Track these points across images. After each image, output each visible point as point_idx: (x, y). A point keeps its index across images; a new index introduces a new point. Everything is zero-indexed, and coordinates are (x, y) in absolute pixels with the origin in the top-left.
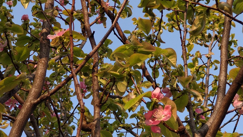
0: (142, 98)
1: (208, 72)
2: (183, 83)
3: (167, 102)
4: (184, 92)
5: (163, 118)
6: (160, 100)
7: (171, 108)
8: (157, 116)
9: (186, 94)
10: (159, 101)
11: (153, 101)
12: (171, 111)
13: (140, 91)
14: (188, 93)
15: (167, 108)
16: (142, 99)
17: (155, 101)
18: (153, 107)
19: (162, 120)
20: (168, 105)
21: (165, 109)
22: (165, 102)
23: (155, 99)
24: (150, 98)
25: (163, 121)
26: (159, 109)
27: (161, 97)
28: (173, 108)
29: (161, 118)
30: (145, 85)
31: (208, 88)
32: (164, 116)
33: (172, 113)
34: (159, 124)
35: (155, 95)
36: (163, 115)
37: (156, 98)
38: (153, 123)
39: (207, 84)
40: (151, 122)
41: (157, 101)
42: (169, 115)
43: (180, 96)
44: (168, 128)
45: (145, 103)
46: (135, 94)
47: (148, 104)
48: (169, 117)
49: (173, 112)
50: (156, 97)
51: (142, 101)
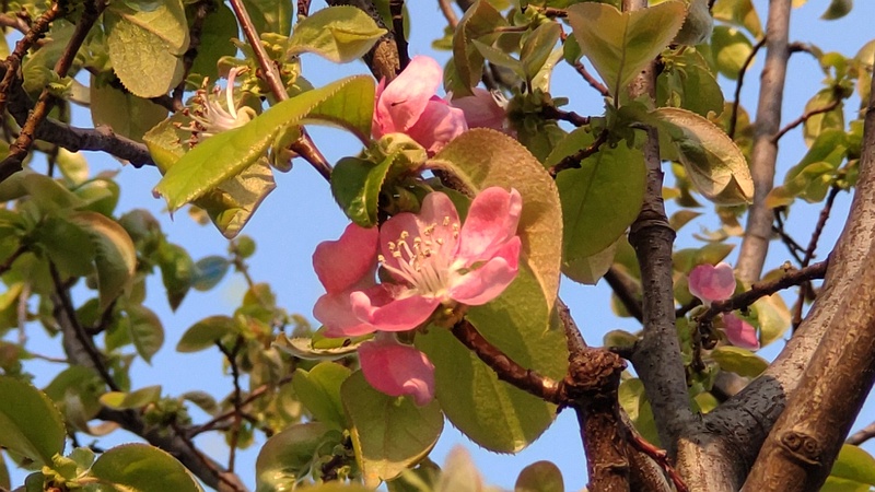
0: (303, 132)
1: (778, 25)
2: (613, 56)
3: (494, 165)
4: (616, 129)
5: (459, 281)
6: (435, 148)
7: (517, 208)
8: (409, 269)
9: (630, 144)
10: (431, 155)
11: (383, 158)
12: (521, 232)
13: (284, 78)
14: (641, 136)
15: (491, 211)
16: (304, 141)
17: (403, 158)
18: (383, 197)
19: (444, 295)
20: (496, 190)
21: (469, 220)
22: (476, 168)
23: (401, 138)
24: (363, 131)
25: (457, 307)
26: (428, 221)
27: (444, 125)
28: (531, 214)
29: (440, 279)
30: (327, 40)
31: (775, 143)
32: (462, 271)
33: (525, 248)
34: (423, 329)
35: (398, 113)
36: (459, 264)
37: (410, 132)
38: (376, 320)
39: (769, 116)
40: (362, 310)
41: (417, 156)
42: (501, 260)
43: (584, 154)
44: (489, 361)
45: (323, 169)
46: (250, 101)
47: (343, 179)
48: (502, 275)
49: (534, 241)
50: (411, 123)
51: (302, 152)
